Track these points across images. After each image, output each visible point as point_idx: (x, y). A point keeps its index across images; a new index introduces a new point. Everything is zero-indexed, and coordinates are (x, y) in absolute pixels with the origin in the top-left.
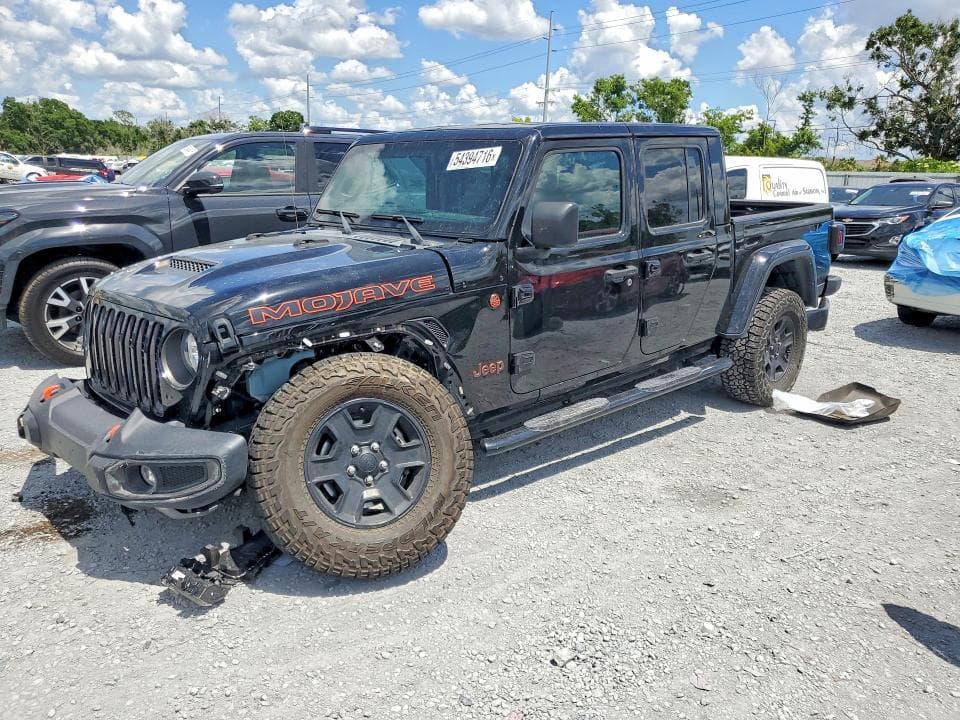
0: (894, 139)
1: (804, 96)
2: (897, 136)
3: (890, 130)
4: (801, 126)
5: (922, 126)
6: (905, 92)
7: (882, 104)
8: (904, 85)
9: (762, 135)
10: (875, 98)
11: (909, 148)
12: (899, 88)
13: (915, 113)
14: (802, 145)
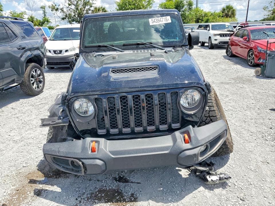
0: (70, 20)
1: (42, 7)
2: (71, 19)
3: (69, 17)
4: (44, 16)
5: (76, 16)
6: (70, 7)
7: (65, 10)
8: (70, 5)
9: (32, 19)
10: (63, 8)
11: (75, 22)
12: (68, 6)
13: (74, 13)
14: (46, 22)
